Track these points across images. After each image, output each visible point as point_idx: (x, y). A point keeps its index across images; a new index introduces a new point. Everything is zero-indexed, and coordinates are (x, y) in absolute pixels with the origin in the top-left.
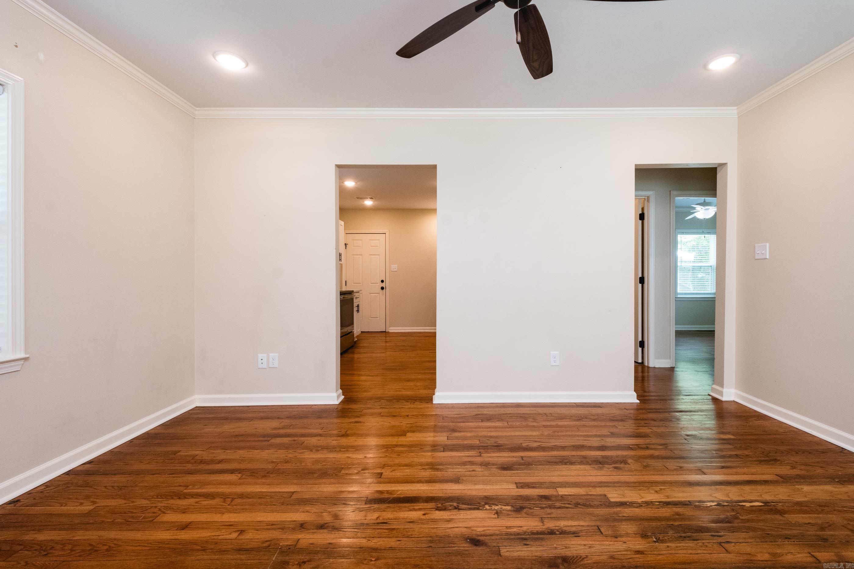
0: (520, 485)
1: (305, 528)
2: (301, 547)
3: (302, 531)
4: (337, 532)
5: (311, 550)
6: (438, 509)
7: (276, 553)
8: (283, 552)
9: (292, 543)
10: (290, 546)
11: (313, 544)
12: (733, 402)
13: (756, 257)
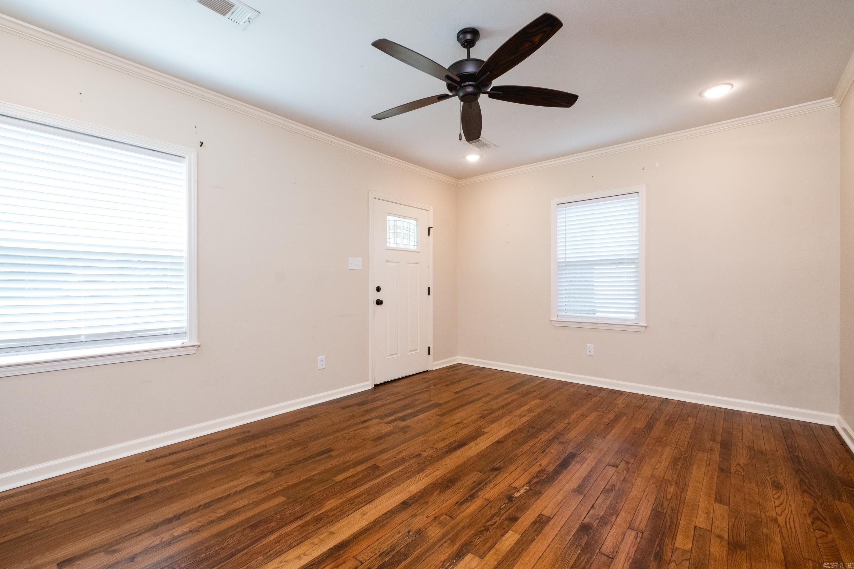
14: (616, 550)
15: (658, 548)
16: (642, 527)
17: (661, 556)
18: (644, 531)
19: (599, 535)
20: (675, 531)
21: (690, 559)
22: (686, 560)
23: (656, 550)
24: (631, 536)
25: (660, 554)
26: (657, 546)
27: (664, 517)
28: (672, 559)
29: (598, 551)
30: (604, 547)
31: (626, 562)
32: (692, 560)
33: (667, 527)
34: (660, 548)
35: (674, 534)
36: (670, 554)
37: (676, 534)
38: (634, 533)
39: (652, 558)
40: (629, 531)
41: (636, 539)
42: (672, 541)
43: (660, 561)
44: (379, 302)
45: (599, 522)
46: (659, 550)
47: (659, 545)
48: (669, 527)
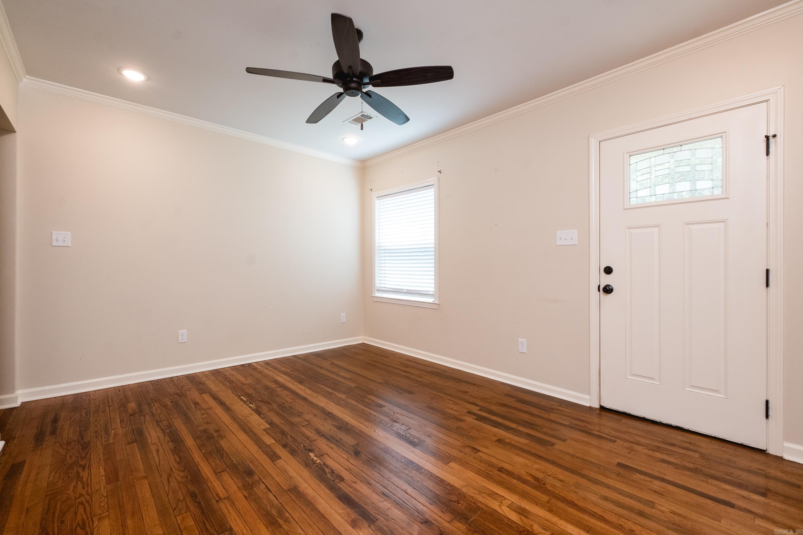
0: (274, 457)
1: (441, 530)
2: (451, 514)
3: (444, 529)
4: (420, 509)
5: (446, 507)
6: (342, 479)
7: (471, 522)
8: (465, 519)
9: (456, 522)
10: (459, 521)
11: (442, 511)
12: (24, 404)
13: (54, 244)
14: (220, 479)
15: (198, 500)
16: (222, 505)
17: (192, 496)
18: (218, 504)
19: (238, 477)
20: (198, 524)
21: (173, 511)
22: (175, 509)
23: (198, 498)
24: (222, 493)
25: (194, 498)
26: (200, 501)
27: (217, 530)
28: (184, 500)
29: (227, 470)
30: (227, 475)
31: (207, 478)
32: (171, 511)
33: (206, 522)
34: (197, 502)
35: (197, 521)
36: (188, 504)
37: (196, 522)
38: (221, 495)
39: (197, 492)
40: (226, 495)
41: (217, 495)
42: (194, 514)
43: (190, 494)
44: (608, 290)
45: (249, 484)
46: (196, 500)
47: (199, 503)
48: (205, 524)
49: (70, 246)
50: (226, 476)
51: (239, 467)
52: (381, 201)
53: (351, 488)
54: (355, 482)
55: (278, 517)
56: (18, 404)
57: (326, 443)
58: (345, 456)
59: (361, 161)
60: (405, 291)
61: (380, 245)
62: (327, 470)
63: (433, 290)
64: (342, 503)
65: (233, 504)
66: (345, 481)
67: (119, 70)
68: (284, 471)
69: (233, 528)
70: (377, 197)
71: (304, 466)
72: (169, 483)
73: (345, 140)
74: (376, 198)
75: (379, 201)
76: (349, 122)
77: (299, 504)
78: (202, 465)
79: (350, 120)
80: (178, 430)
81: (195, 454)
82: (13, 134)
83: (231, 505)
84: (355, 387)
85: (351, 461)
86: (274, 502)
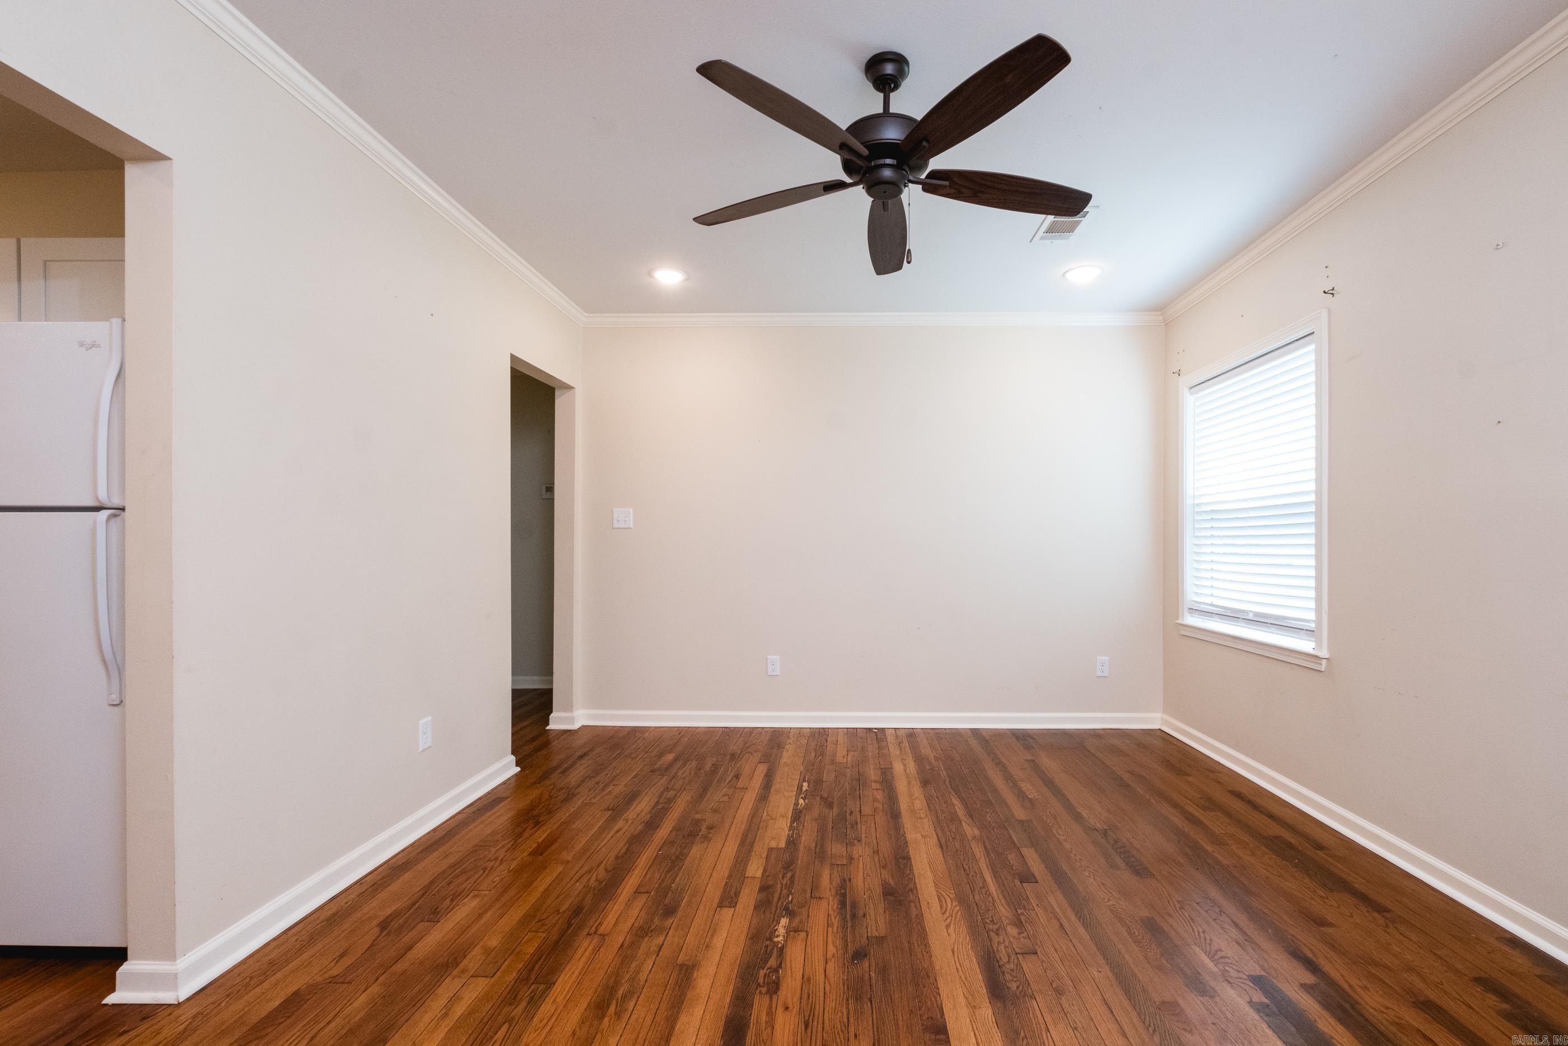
0: (730, 900)
6: (774, 991)
12: (584, 727)
13: (616, 525)
14: (629, 902)
16: (585, 943)
17: (575, 912)
18: (584, 939)
19: (650, 911)
20: (535, 955)
23: (578, 918)
24: (607, 926)
25: (574, 916)
26: (573, 924)
28: (562, 914)
29: (653, 893)
30: (644, 900)
31: (619, 894)
32: (535, 921)
33: (543, 958)
34: (570, 923)
35: (538, 951)
36: (560, 921)
37: (536, 951)
38: (603, 928)
39: (586, 909)
40: (608, 931)
41: (599, 925)
42: (548, 938)
43: (578, 907)
45: (650, 928)
46: (573, 920)
47: (570, 926)
49: (632, 527)
50: (641, 901)
51: (670, 893)
52: (1200, 394)
53: (768, 1014)
54: (787, 1008)
55: (617, 1000)
56: (576, 726)
57: (831, 912)
58: (832, 950)
59: (1152, 311)
60: (1251, 616)
61: (1197, 502)
62: (772, 962)
63: (1312, 616)
64: (720, 1034)
65: (597, 950)
66: (775, 997)
67: (650, 274)
68: (713, 929)
69: (556, 984)
70: (1191, 388)
71: (749, 936)
72: (577, 881)
73: (1068, 276)
74: (1186, 390)
75: (1196, 396)
76: (1042, 238)
77: (664, 997)
78: (636, 872)
79: (1041, 233)
80: (671, 810)
81: (647, 852)
82: (572, 391)
83: (594, 950)
84: (1021, 822)
85: (831, 966)
86: (641, 974)
